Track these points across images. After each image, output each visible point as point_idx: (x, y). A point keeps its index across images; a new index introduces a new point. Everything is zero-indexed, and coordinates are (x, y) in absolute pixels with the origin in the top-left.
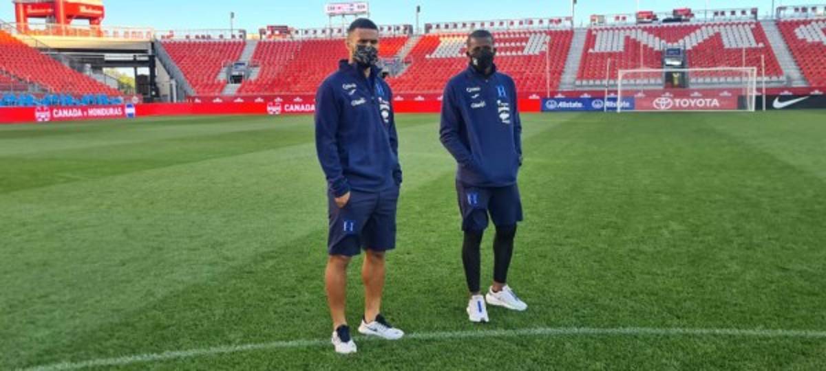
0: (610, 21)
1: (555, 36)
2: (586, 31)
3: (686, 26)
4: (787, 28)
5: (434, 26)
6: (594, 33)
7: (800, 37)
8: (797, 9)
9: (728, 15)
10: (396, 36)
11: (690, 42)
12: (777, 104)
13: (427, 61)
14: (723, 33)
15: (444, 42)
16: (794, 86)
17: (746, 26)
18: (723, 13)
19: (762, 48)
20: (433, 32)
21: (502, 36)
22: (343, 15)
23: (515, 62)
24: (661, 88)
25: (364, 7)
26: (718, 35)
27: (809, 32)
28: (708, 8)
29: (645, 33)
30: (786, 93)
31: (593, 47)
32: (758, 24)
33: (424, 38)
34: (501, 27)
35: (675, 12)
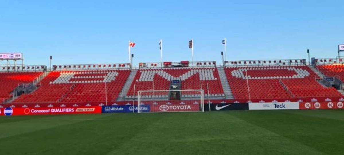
0: (149, 66)
1: (121, 73)
2: (137, 70)
3: (184, 69)
4: (228, 71)
5: (58, 67)
6: (141, 71)
7: (233, 75)
8: (232, 63)
9: (203, 64)
10: (37, 72)
11: (184, 77)
12: (217, 108)
13: (50, 85)
14: (200, 73)
15: (62, 75)
16: (227, 99)
17: (211, 70)
18: (201, 64)
19: (216, 80)
20: (58, 69)
21: (94, 73)
22: (7, 59)
23: (97, 86)
24: (167, 100)
25: (19, 55)
26: (198, 74)
27: (237, 73)
28: (194, 61)
29: (165, 72)
30: (223, 102)
31: (138, 79)
32: (216, 69)
33: (52, 73)
34: (94, 68)
35: (182, 62)
